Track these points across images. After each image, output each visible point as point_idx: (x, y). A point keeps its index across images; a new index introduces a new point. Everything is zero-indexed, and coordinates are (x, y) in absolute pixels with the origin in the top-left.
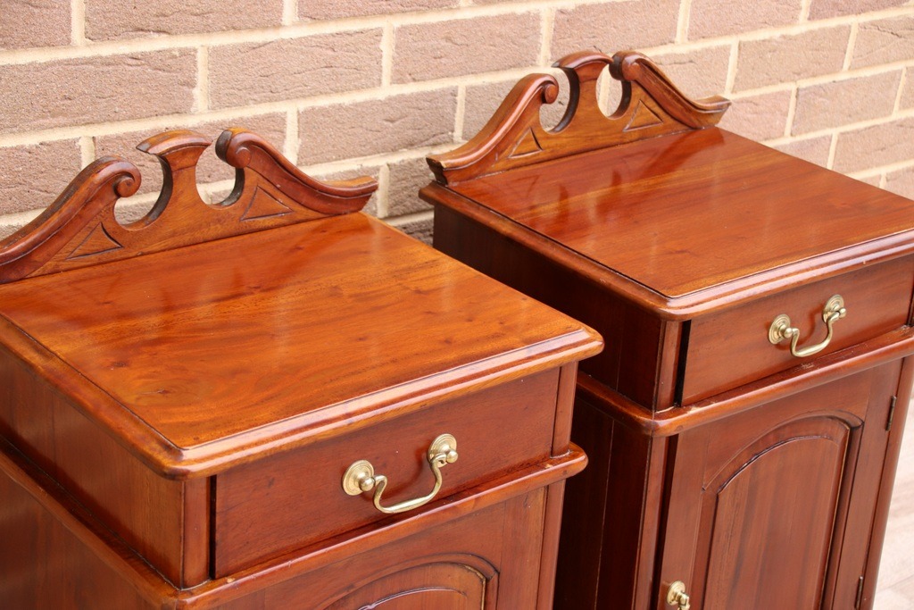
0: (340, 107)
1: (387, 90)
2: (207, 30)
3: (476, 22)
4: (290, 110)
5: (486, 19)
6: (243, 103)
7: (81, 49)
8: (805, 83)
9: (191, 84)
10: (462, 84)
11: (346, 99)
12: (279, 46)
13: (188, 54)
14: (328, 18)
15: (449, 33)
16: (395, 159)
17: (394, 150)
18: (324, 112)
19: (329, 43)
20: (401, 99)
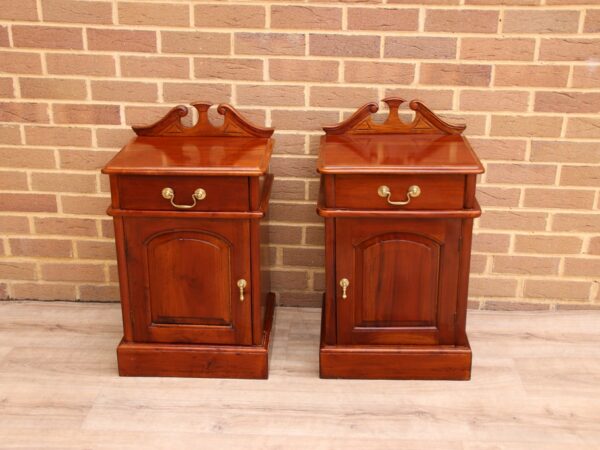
0: (287, 111)
1: (307, 108)
2: (236, 79)
3: (347, 88)
4: (268, 110)
5: (352, 88)
6: (249, 104)
7: (193, 80)
8: (535, 139)
9: (229, 95)
10: (342, 111)
11: (291, 109)
12: (263, 87)
13: (228, 86)
14: (281, 80)
15: (334, 91)
16: (313, 133)
17: (312, 130)
18: (281, 112)
19: (282, 88)
20: (314, 112)
